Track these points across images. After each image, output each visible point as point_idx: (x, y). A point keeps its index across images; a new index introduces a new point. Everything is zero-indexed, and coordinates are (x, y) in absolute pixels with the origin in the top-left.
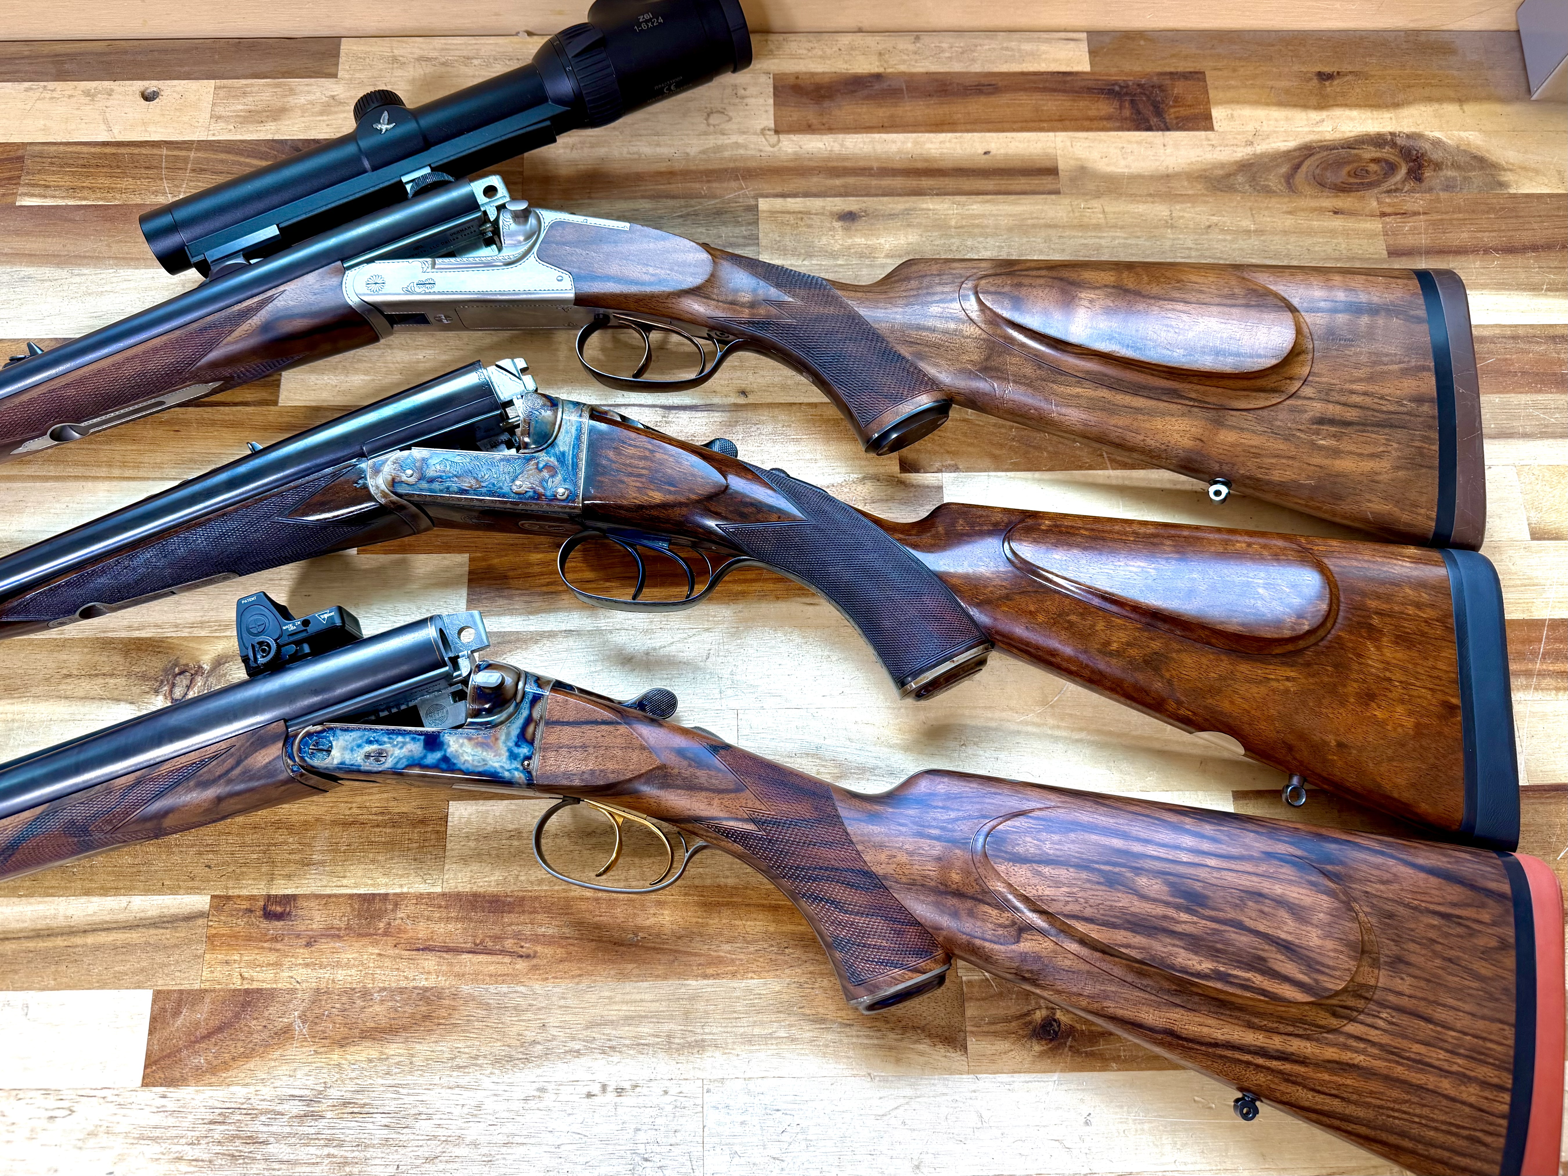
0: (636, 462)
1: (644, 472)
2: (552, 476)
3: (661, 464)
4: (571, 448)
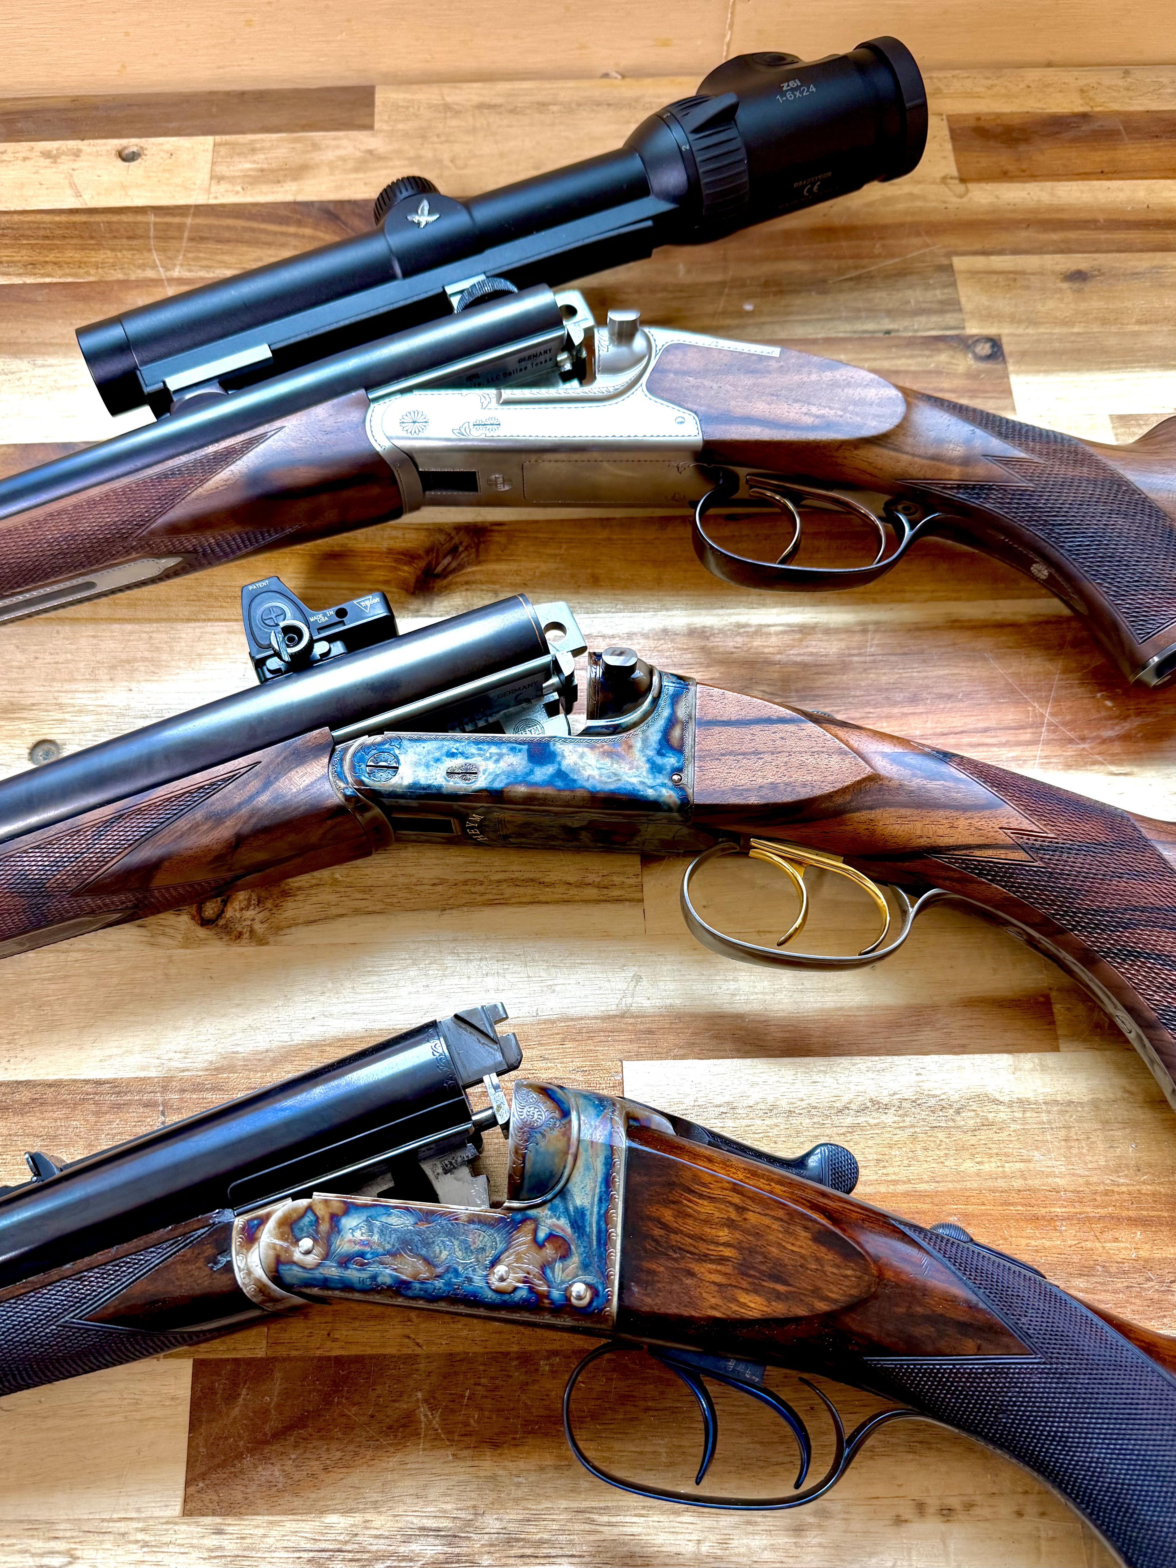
0: (711, 1232)
2: (564, 1257)
3: (759, 1236)
4: (596, 1199)
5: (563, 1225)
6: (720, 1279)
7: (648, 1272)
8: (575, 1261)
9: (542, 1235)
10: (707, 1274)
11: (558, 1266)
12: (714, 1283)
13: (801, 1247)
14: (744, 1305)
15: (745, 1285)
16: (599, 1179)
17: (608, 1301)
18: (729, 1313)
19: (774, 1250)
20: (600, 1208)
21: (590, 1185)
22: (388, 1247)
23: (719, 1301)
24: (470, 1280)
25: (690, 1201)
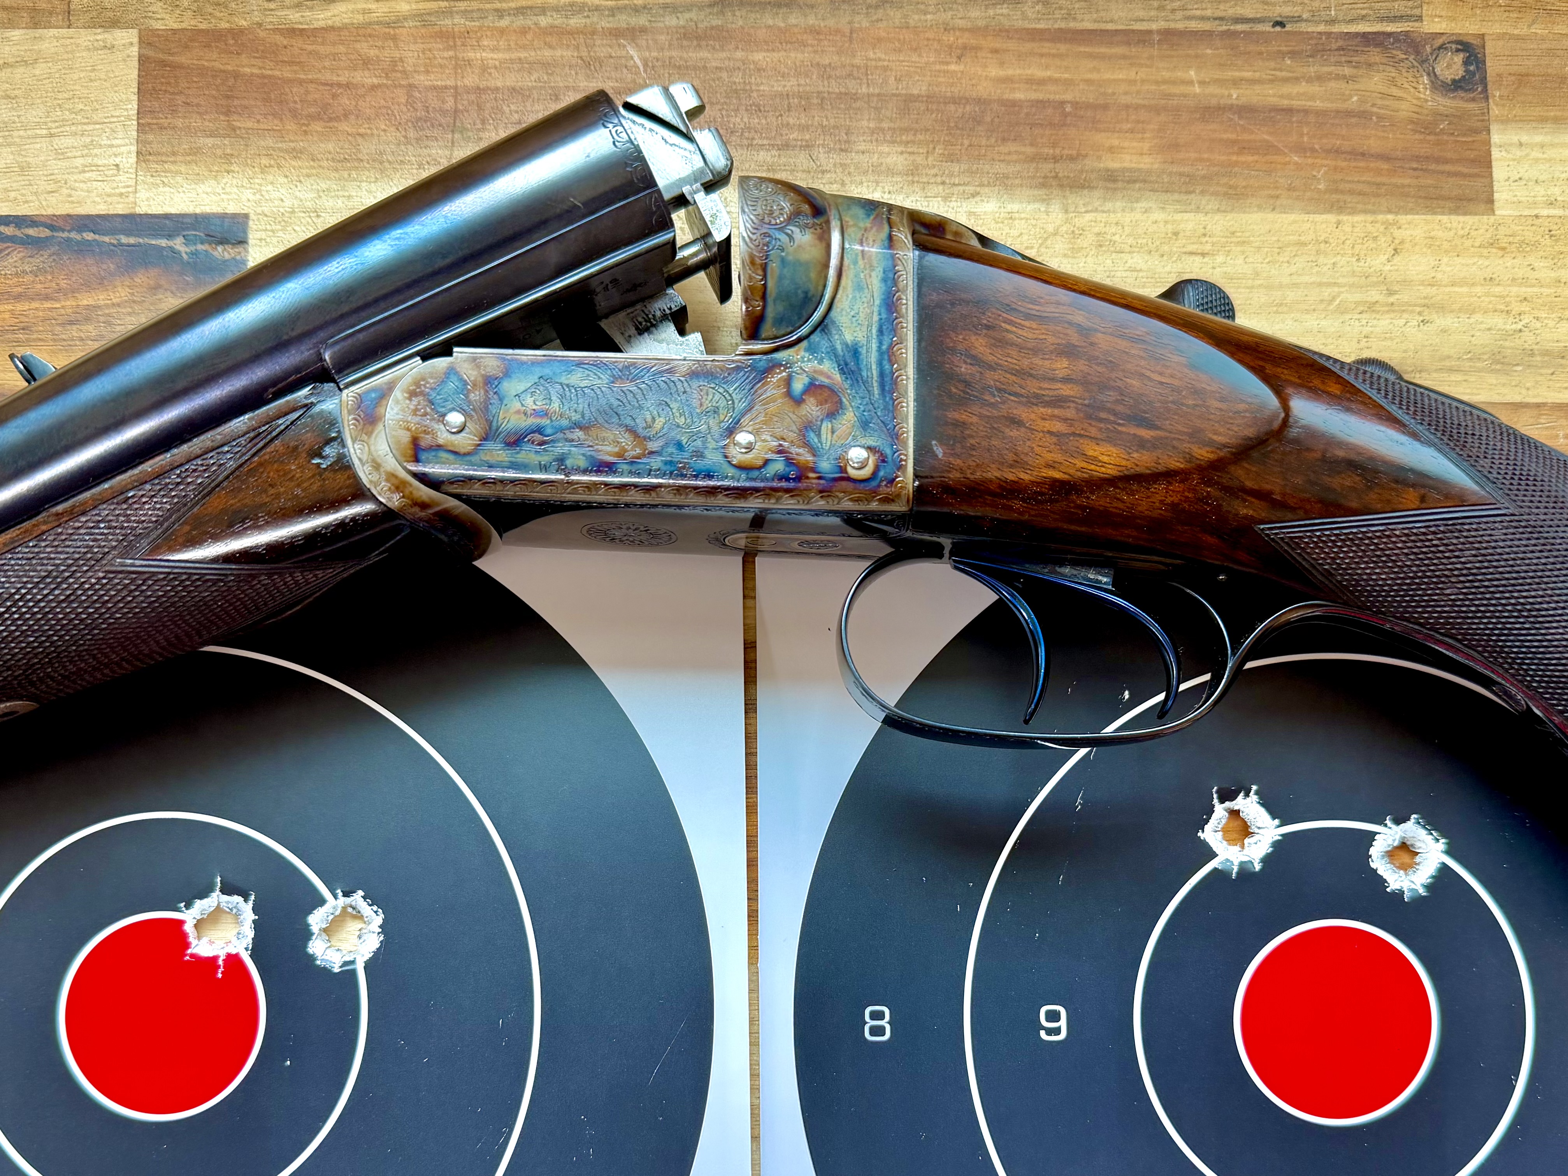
0: (1042, 364)
1: (1066, 390)
2: (831, 415)
3: (1112, 366)
4: (874, 331)
5: (828, 370)
6: (1058, 427)
7: (957, 424)
8: (849, 417)
9: (798, 386)
10: (1040, 422)
11: (826, 427)
12: (1050, 433)
13: (1172, 376)
14: (1094, 460)
16: (877, 302)
17: (901, 467)
18: (1072, 471)
19: (1135, 383)
20: (881, 343)
21: (864, 310)
22: (576, 417)
23: (1058, 458)
24: (700, 454)
25: (1011, 323)
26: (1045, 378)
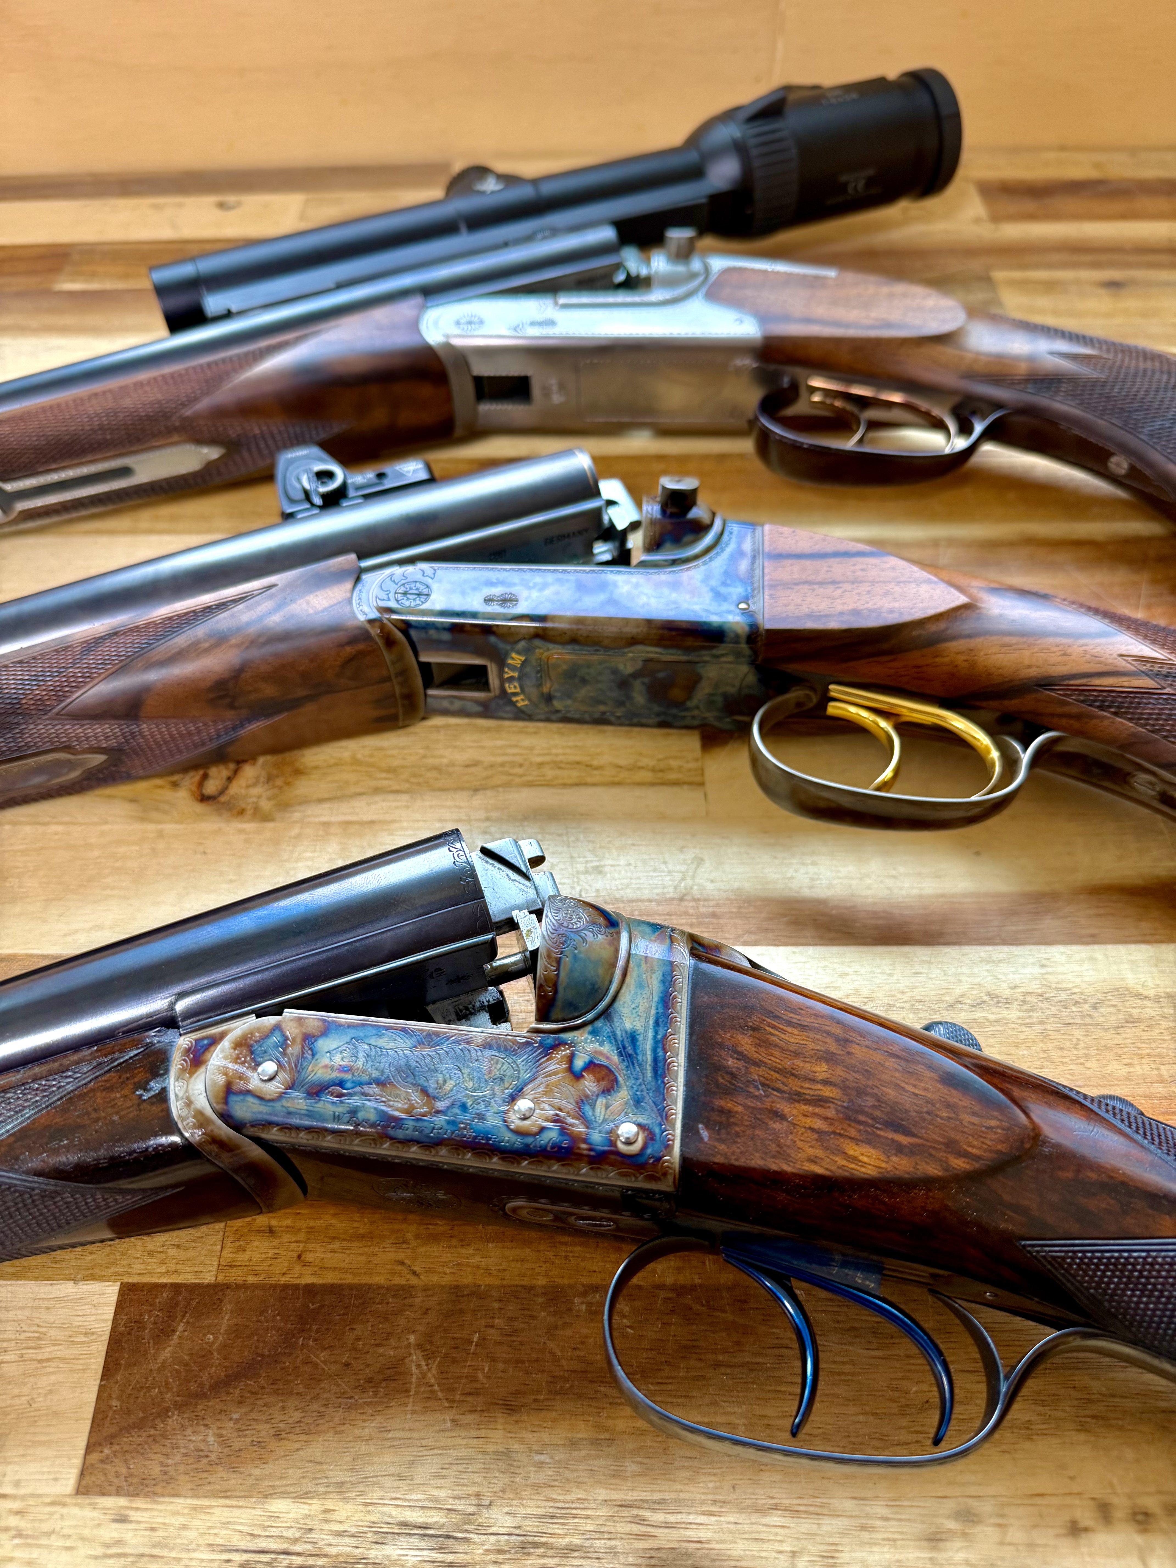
0: (804, 1066)
1: (827, 1092)
2: (607, 1092)
3: (868, 1074)
4: (651, 1022)
5: (608, 1053)
6: (818, 1124)
7: (722, 1111)
8: (623, 1095)
9: (579, 1063)
10: (801, 1117)
11: (601, 1101)
12: (810, 1129)
13: (926, 1089)
14: (854, 1159)
15: (853, 1133)
16: (656, 999)
17: (668, 1148)
18: (833, 1168)
19: (891, 1093)
20: (656, 1033)
21: (643, 1004)
22: (375, 1074)
23: (820, 1153)
24: (481, 1117)
25: (774, 1027)
26: (806, 1079)
